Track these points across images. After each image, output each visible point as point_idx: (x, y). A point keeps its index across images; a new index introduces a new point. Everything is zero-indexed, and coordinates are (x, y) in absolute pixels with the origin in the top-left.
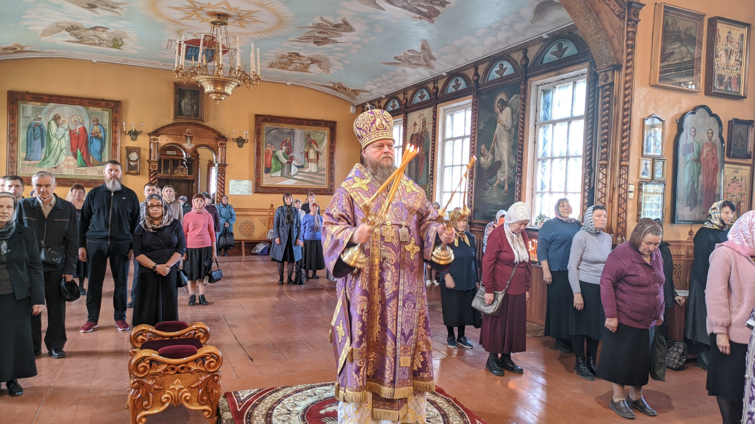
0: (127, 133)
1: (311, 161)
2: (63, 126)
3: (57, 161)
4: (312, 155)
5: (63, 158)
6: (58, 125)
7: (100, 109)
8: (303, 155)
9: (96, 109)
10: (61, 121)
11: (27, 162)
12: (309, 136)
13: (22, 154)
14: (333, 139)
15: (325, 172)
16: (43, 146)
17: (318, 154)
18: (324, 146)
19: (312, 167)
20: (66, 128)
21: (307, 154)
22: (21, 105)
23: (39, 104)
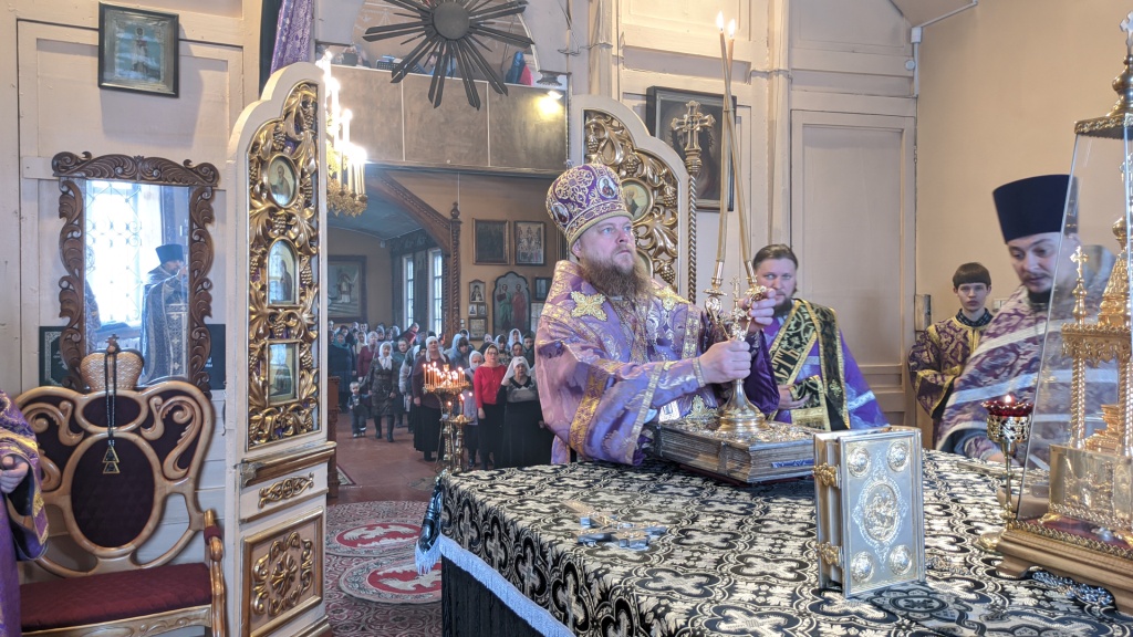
1: (344, 293)
4: (345, 288)
8: (336, 289)
12: (340, 271)
14: (363, 273)
15: (357, 302)
17: (350, 286)
18: (356, 279)
19: (345, 298)
21: (340, 287)
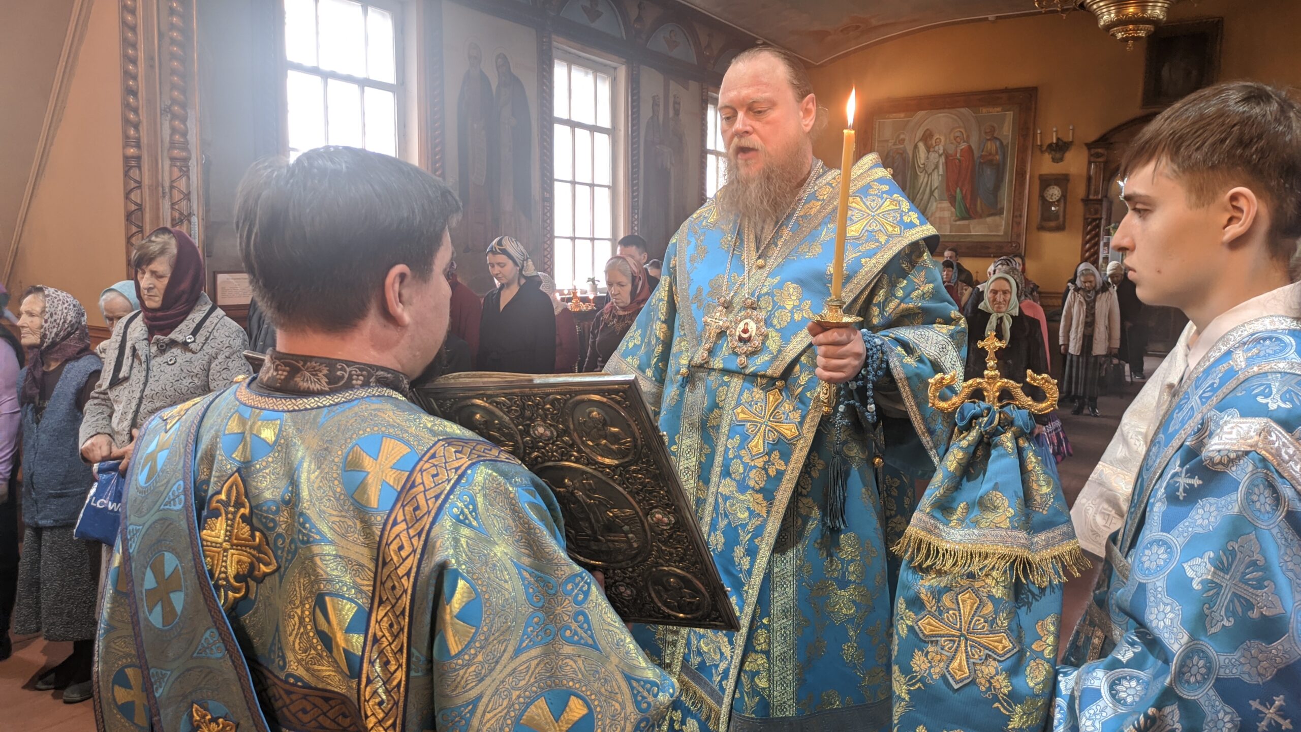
0: (1045, 148)
2: (937, 148)
5: (933, 206)
6: (929, 149)
7: (999, 109)
9: (991, 110)
10: (933, 141)
20: (941, 151)
23: (903, 115)
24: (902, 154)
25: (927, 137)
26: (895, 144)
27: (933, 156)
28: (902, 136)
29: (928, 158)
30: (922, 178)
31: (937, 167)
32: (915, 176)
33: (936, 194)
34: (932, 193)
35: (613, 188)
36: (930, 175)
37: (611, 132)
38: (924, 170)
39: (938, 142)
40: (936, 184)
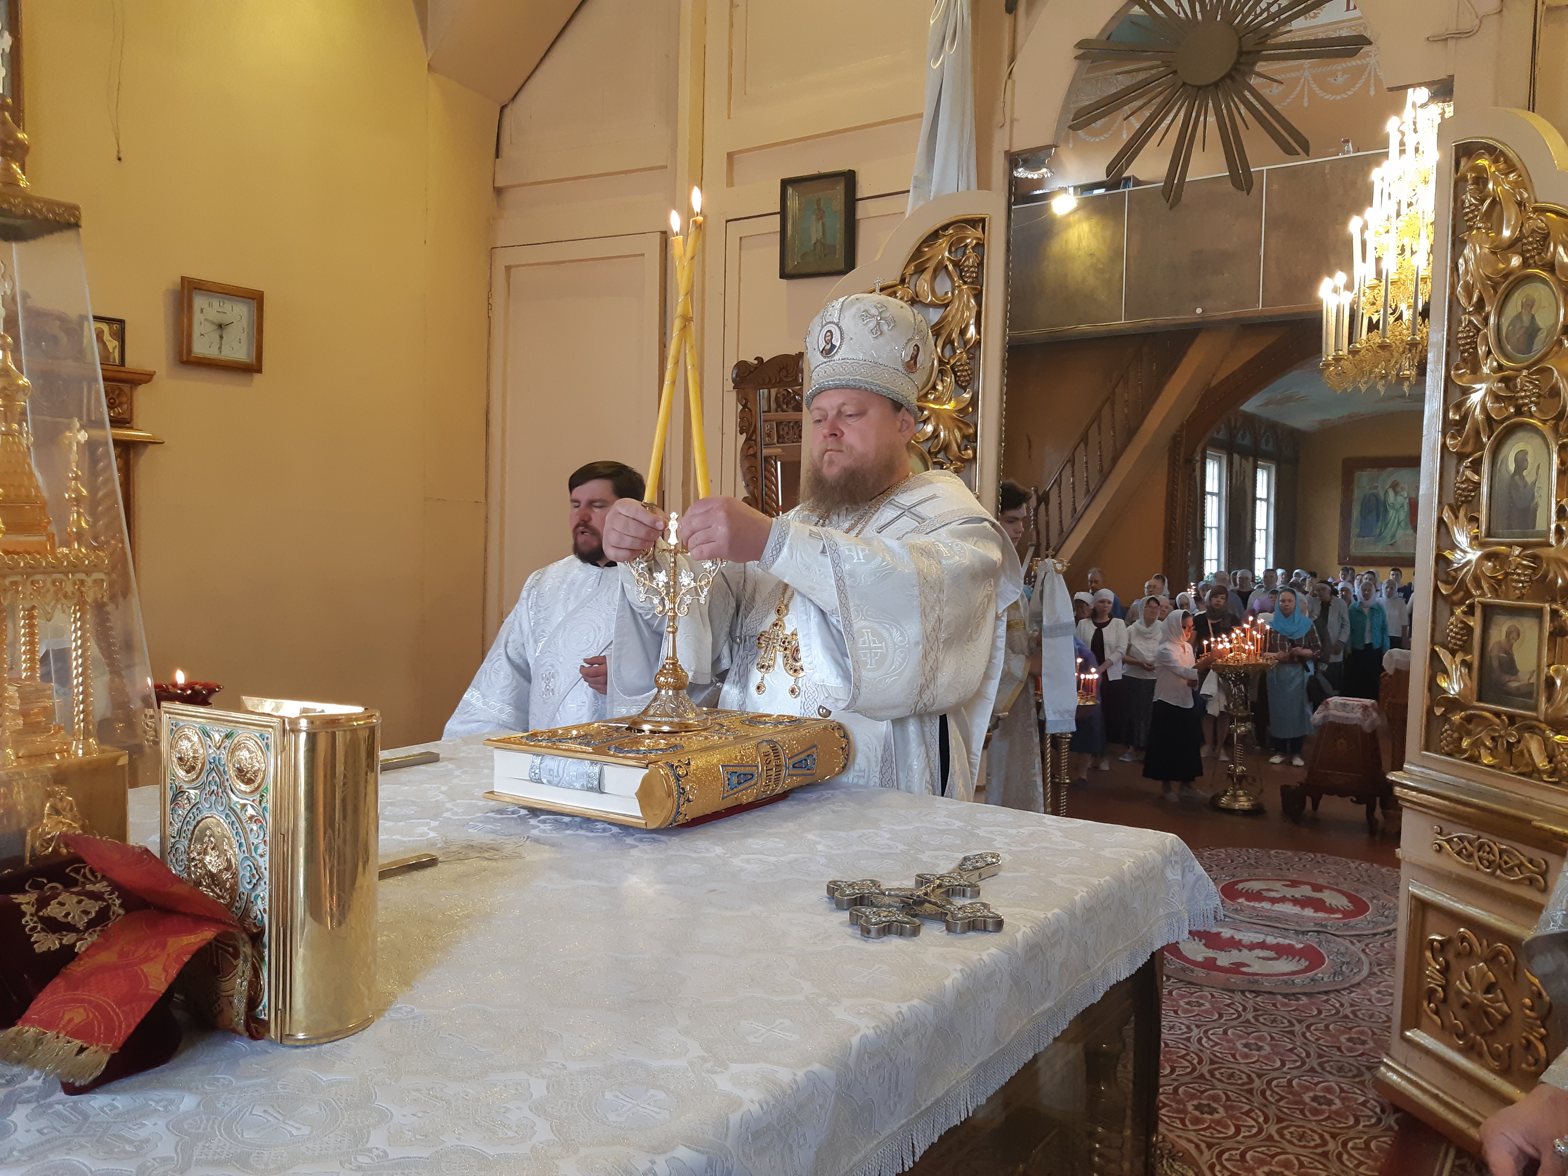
2: (1402, 494)
3: (1393, 536)
5: (1400, 533)
6: (1396, 493)
10: (1399, 489)
11: (1360, 539)
13: (1355, 531)
16: (1378, 521)
20: (1406, 495)
22: (1357, 474)
23: (1376, 470)
24: (1375, 496)
25: (1394, 486)
26: (1370, 489)
27: (1400, 499)
28: (1375, 484)
29: (1396, 499)
30: (1392, 513)
31: (1402, 506)
32: (1386, 511)
33: (1403, 524)
34: (1399, 523)
35: (1219, 528)
36: (1397, 511)
37: (1218, 495)
38: (1393, 507)
39: (1403, 489)
40: (1402, 517)
